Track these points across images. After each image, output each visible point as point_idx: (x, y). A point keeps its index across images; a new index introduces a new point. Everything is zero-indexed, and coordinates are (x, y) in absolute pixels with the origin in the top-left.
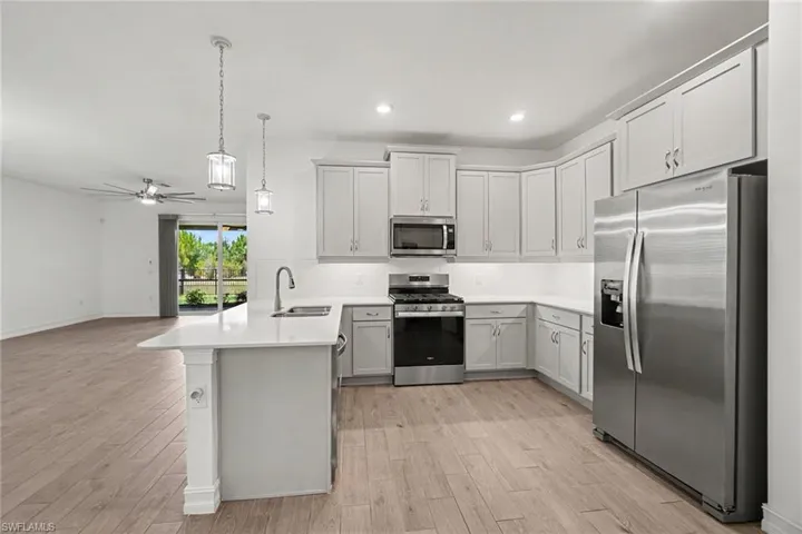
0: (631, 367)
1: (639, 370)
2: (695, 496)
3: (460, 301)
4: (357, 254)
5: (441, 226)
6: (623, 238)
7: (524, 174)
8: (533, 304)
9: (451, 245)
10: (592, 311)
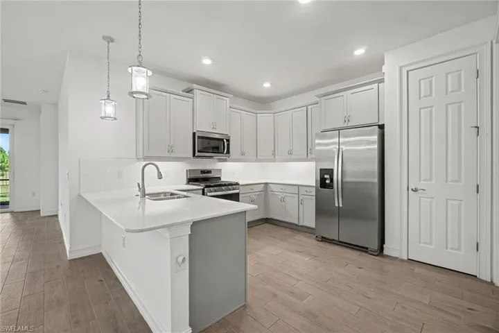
0: (337, 205)
1: (341, 205)
2: (364, 249)
3: (237, 184)
4: (172, 155)
5: (223, 140)
6: (331, 151)
7: (258, 115)
8: (266, 184)
9: (228, 152)
10: (314, 185)
